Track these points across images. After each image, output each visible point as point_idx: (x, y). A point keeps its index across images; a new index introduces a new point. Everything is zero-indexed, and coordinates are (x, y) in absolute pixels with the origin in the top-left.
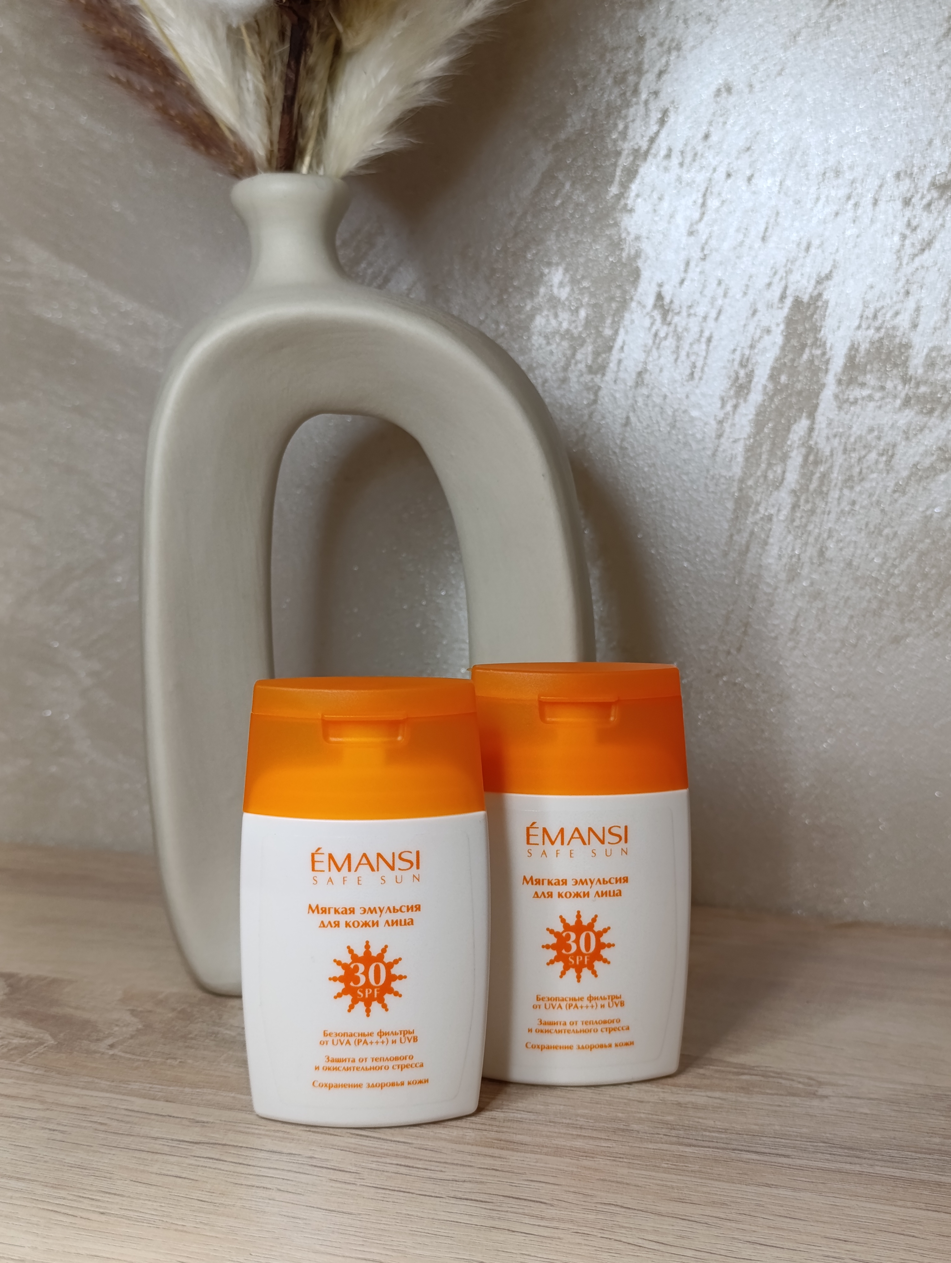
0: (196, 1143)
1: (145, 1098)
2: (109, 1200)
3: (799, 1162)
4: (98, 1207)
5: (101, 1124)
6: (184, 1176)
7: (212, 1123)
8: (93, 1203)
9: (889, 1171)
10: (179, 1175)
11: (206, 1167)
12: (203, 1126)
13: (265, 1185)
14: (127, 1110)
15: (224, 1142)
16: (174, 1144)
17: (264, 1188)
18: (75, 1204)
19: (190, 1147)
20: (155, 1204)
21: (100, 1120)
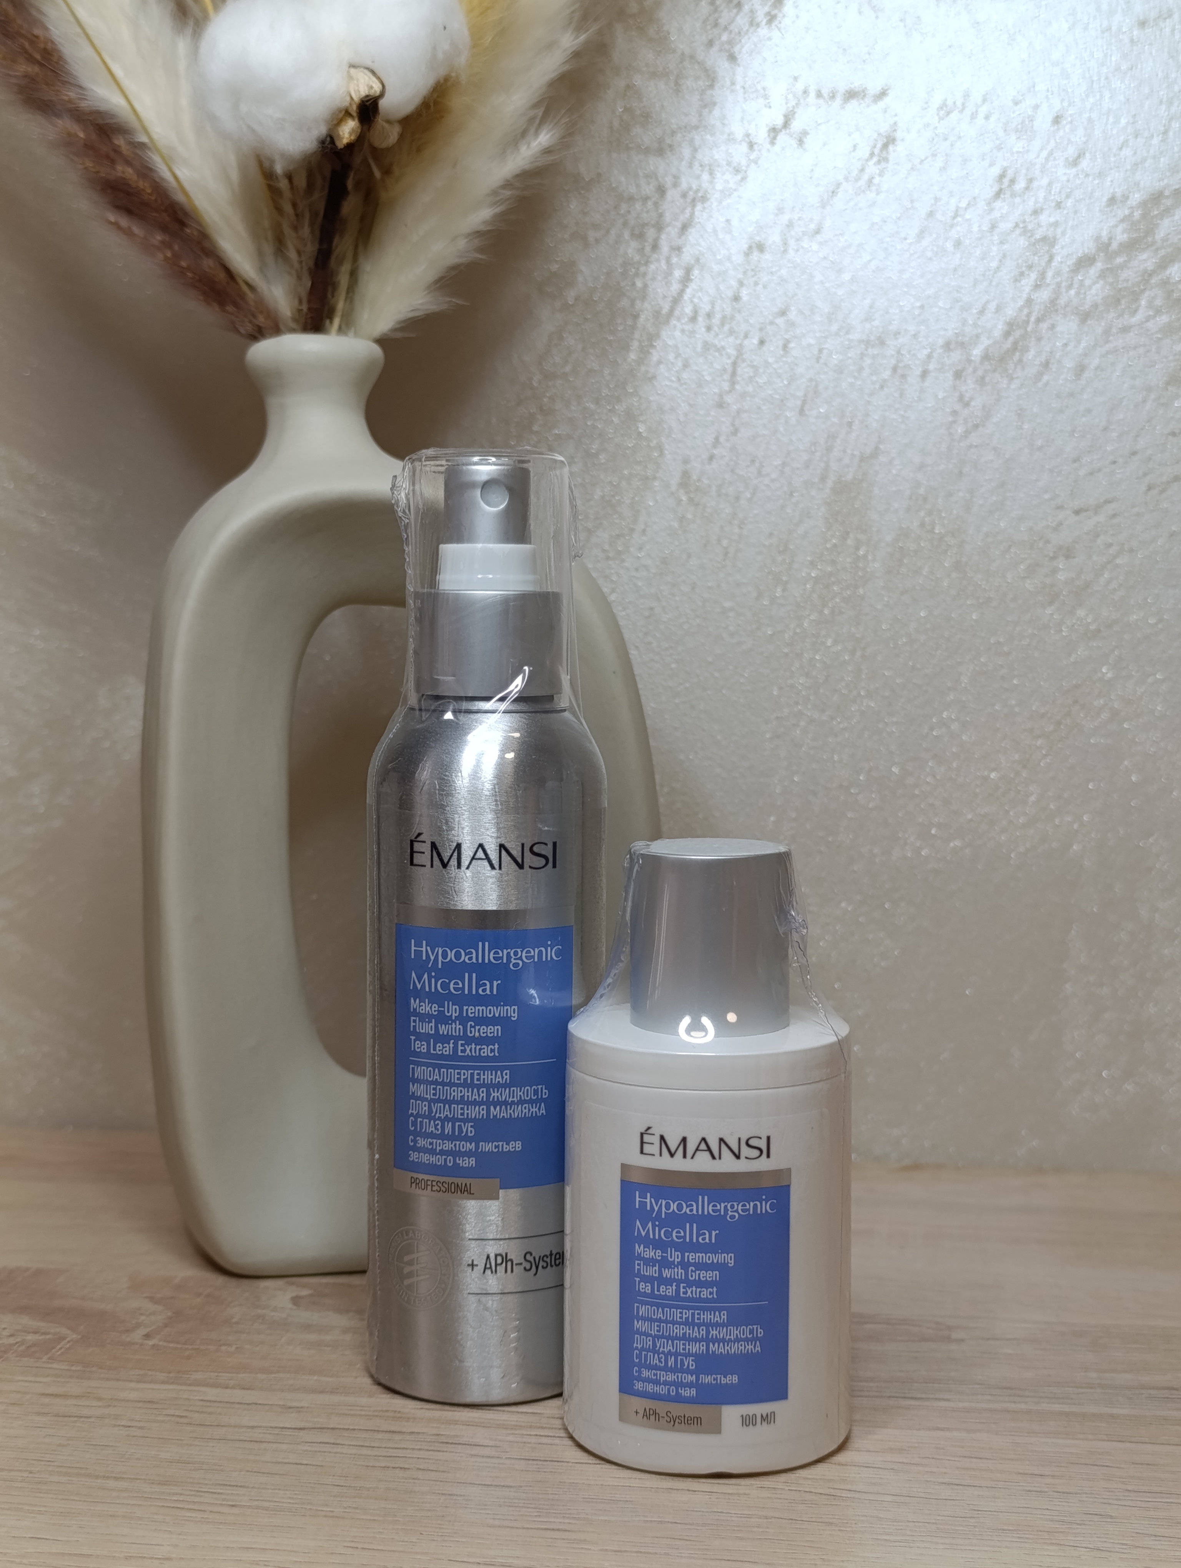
0: (300, 1429)
1: (218, 1387)
2: (233, 1492)
3: (961, 1405)
4: (224, 1500)
5: (181, 1417)
6: (305, 1462)
7: (308, 1407)
8: (216, 1496)
9: (1057, 1407)
10: (299, 1462)
11: (325, 1452)
12: (300, 1412)
13: (402, 1466)
14: (202, 1400)
15: (331, 1426)
16: (277, 1431)
17: (401, 1468)
18: (197, 1499)
19: (296, 1434)
20: (287, 1492)
21: (177, 1413)
